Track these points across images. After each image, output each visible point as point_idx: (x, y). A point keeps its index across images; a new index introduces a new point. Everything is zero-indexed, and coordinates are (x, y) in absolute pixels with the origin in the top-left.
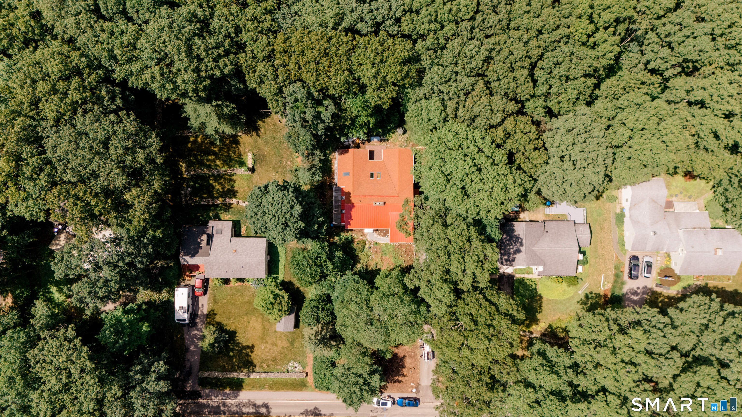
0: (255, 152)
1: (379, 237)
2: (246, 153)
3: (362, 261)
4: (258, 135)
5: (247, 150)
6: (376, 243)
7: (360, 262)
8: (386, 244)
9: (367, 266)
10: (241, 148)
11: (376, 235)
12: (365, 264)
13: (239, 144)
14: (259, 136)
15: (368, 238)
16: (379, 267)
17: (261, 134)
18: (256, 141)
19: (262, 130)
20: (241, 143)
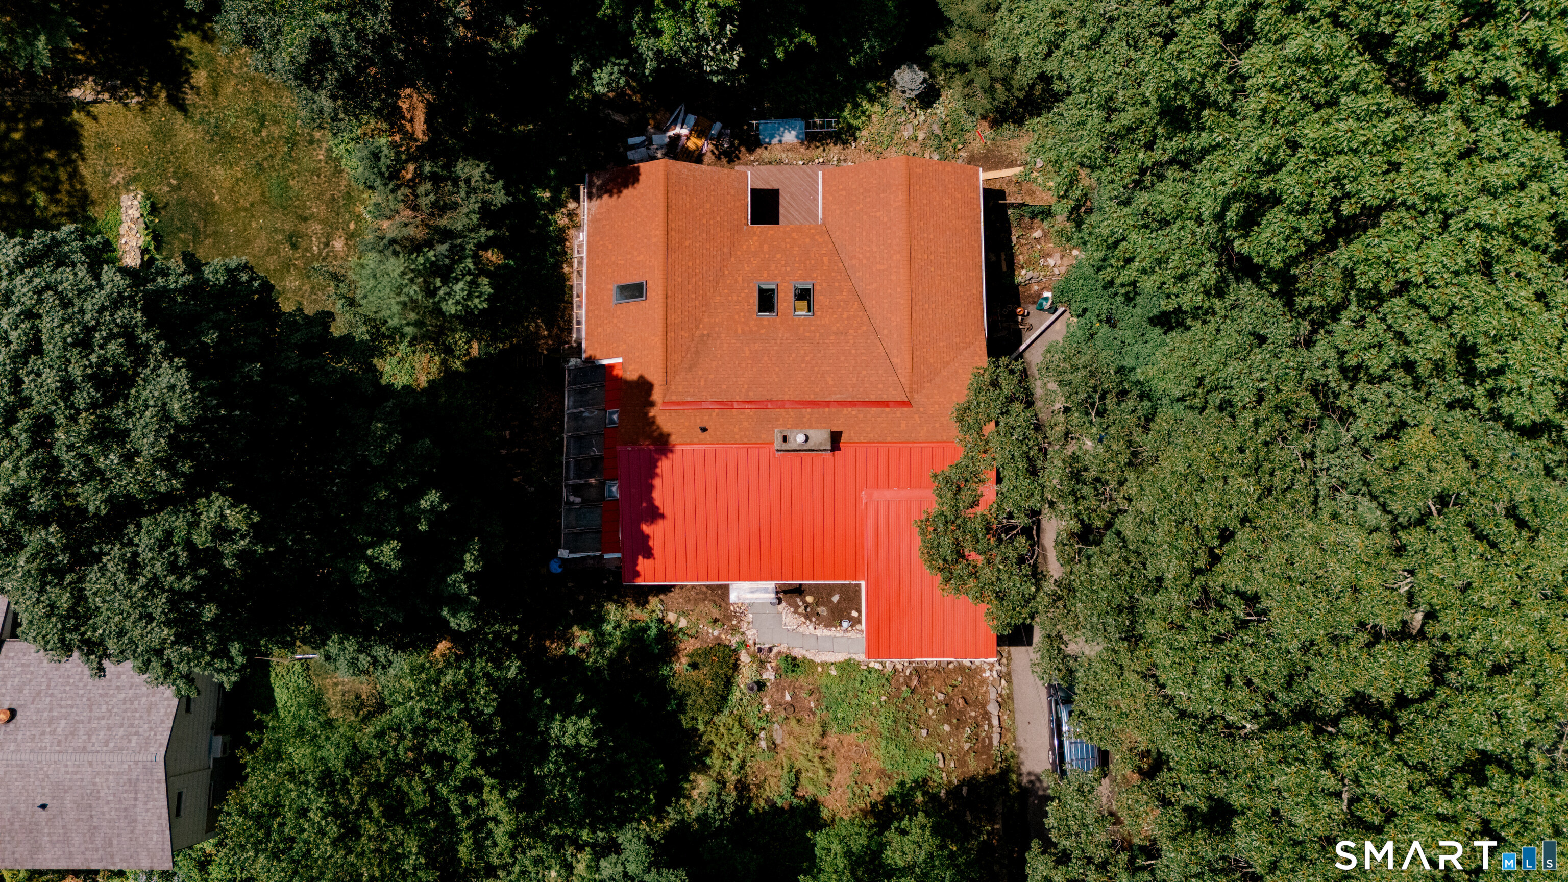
0: (162, 190)
1: (809, 629)
2: (111, 195)
3: (715, 761)
4: (178, 103)
5: (119, 177)
6: (793, 663)
7: (705, 768)
8: (847, 667)
9: (742, 787)
10: (84, 170)
11: (789, 618)
12: (731, 777)
13: (79, 148)
14: (182, 108)
15: (751, 635)
16: (807, 789)
17: (190, 98)
18: (164, 134)
19: (200, 77)
20: (89, 143)
